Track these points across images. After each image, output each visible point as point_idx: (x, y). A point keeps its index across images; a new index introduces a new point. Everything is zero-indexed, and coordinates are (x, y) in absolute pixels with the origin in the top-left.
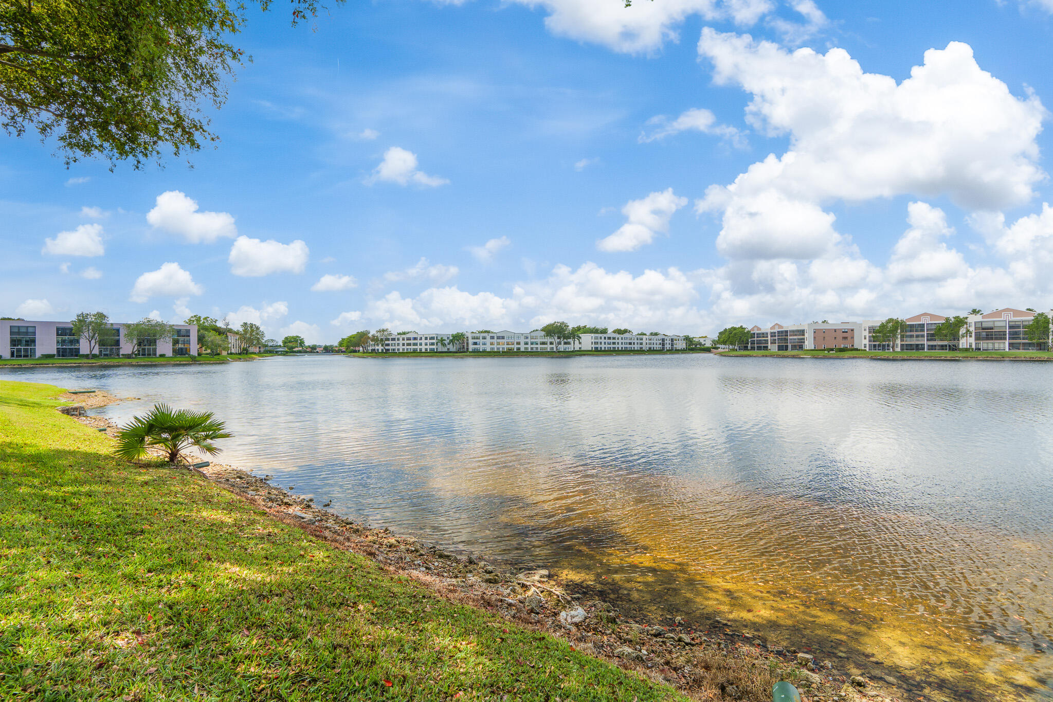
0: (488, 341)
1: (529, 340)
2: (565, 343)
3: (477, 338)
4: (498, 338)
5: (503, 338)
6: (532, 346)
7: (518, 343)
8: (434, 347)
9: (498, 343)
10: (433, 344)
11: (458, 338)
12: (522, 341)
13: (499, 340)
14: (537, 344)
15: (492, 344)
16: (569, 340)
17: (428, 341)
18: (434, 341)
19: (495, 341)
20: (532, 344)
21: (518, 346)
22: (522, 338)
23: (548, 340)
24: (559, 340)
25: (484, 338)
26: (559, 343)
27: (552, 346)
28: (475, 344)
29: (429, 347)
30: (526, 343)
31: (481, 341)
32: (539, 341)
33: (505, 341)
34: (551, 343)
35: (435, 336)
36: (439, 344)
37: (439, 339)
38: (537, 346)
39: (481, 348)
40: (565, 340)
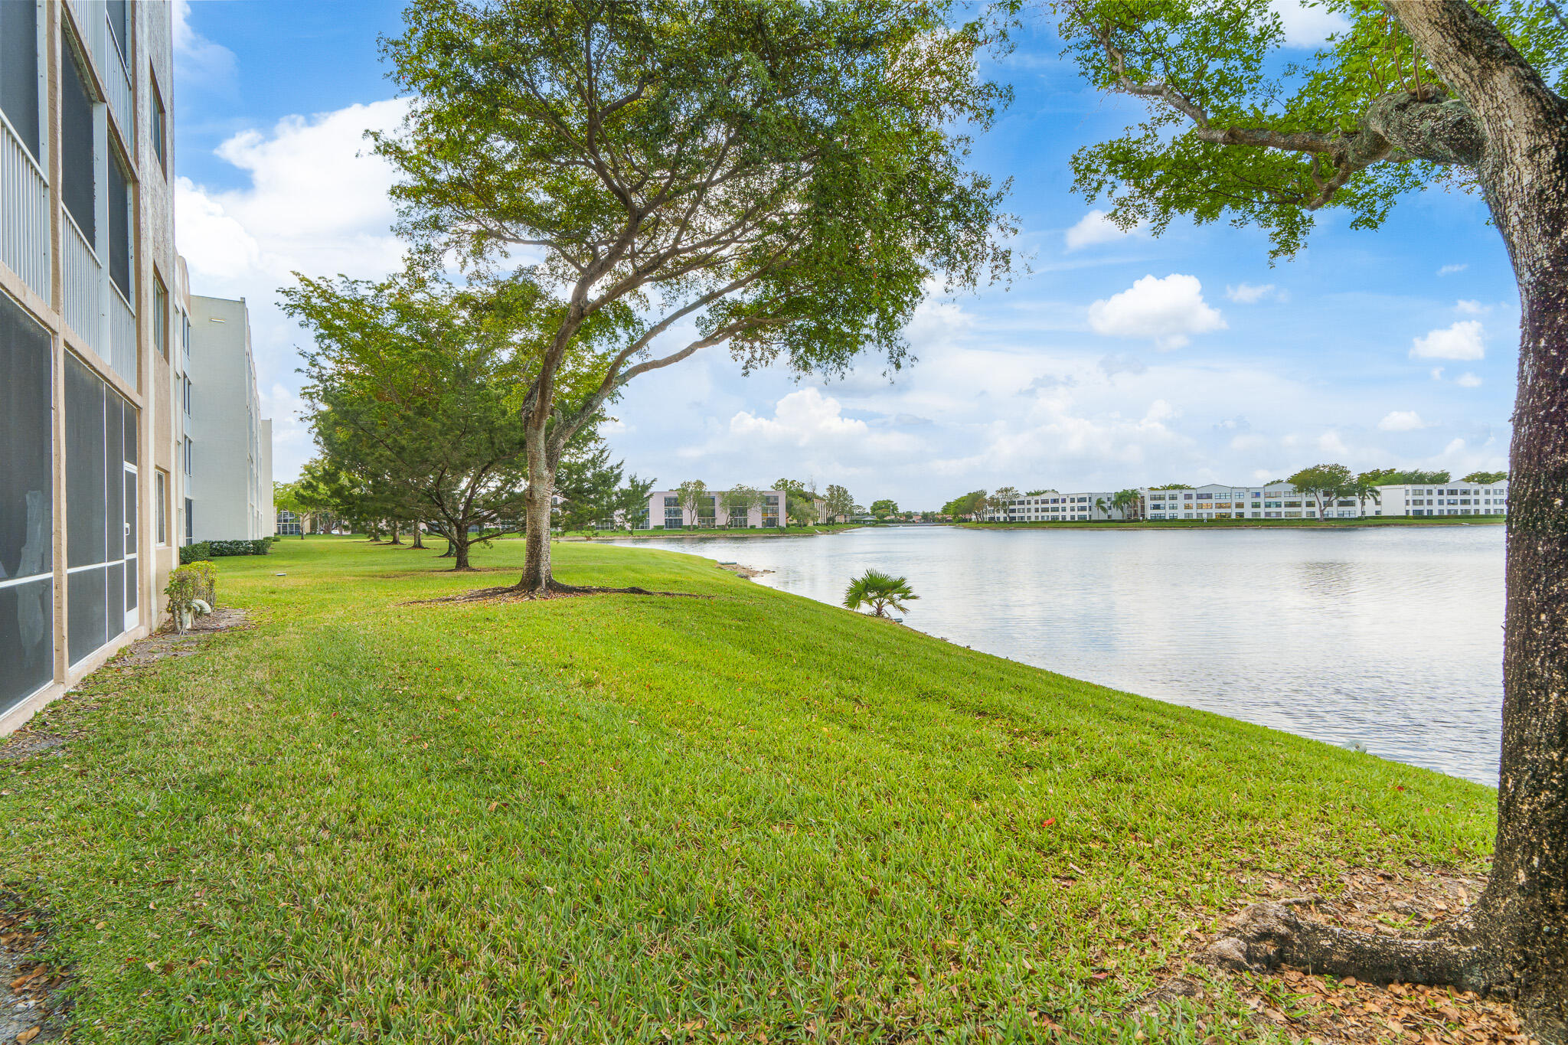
0: (1181, 502)
1: (1262, 500)
2: (1341, 504)
3: (1160, 498)
4: (1200, 497)
5: (1209, 496)
6: (1268, 510)
7: (1240, 505)
8: (1086, 513)
9: (1200, 506)
10: (1083, 509)
11: (1127, 499)
12: (1248, 501)
13: (1200, 501)
14: (1278, 505)
15: (1187, 507)
16: (1350, 498)
17: (1076, 505)
18: (1086, 504)
19: (1194, 502)
20: (1268, 505)
21: (1240, 510)
22: (1248, 495)
23: (1303, 498)
24: (1327, 499)
25: (1173, 498)
26: (1329, 504)
27: (1311, 509)
28: (1157, 507)
29: (1076, 513)
30: (1256, 505)
31: (1168, 502)
32: (1283, 500)
33: (1213, 501)
34: (1310, 504)
35: (1087, 496)
36: (1094, 509)
37: (1094, 501)
38: (1278, 510)
39: (1167, 513)
40: (1341, 499)
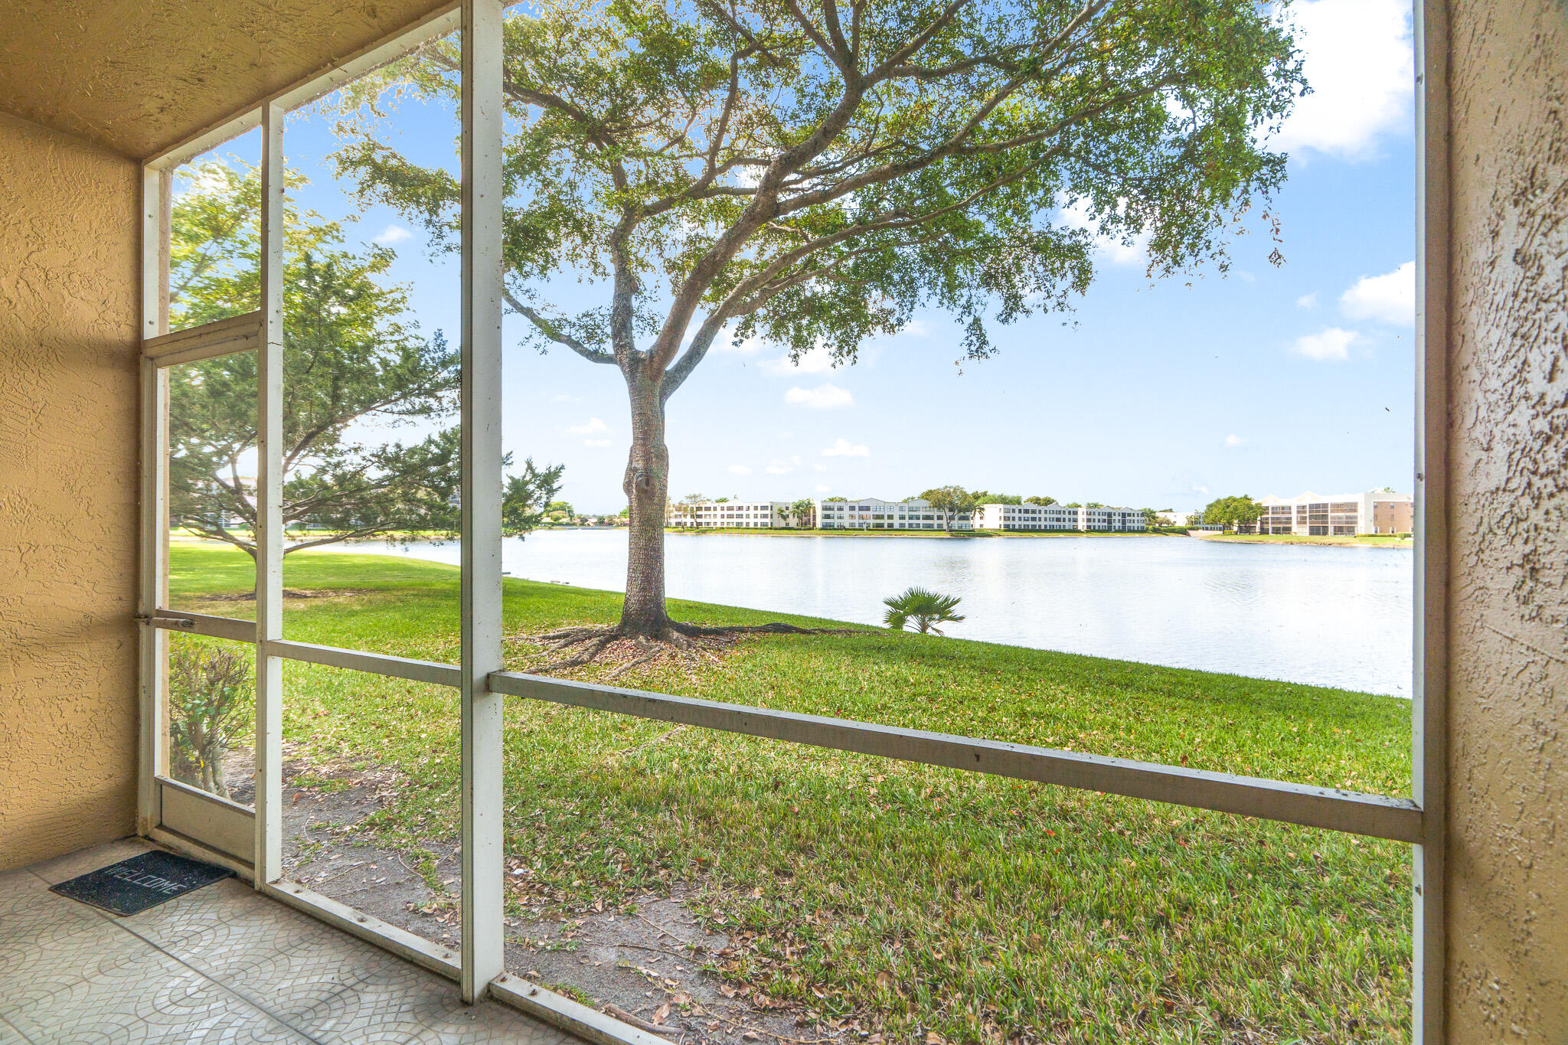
0: (846, 512)
1: (906, 513)
2: (961, 518)
3: (830, 509)
4: (861, 509)
5: (868, 509)
6: (911, 521)
7: (890, 517)
8: (768, 520)
9: (862, 517)
10: (765, 516)
11: (804, 510)
12: (896, 514)
13: (861, 513)
14: (918, 518)
15: (852, 517)
16: (967, 514)
17: (759, 512)
18: (768, 512)
19: (856, 513)
20: (911, 518)
21: (890, 521)
22: (897, 509)
23: (936, 513)
24: (951, 514)
25: (840, 509)
26: (951, 518)
27: (940, 522)
28: (827, 517)
29: (759, 520)
30: (902, 518)
31: (837, 513)
32: (921, 513)
33: (871, 513)
34: (940, 518)
35: (769, 505)
36: (775, 516)
37: (775, 510)
38: (917, 522)
39: (836, 522)
40: (962, 514)
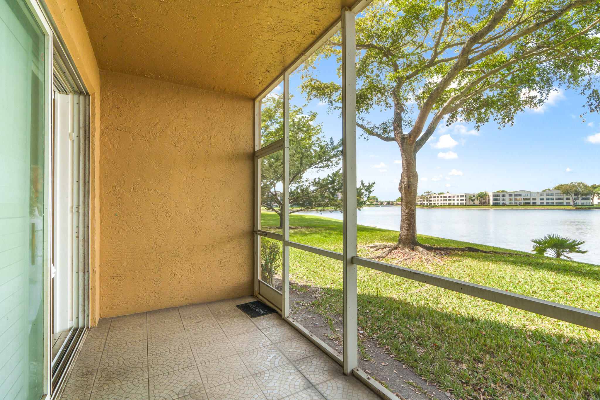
0: (507, 197)
1: (545, 197)
2: (583, 199)
3: (497, 196)
4: (516, 195)
5: (520, 195)
6: (548, 201)
7: (534, 199)
8: (464, 202)
9: (516, 200)
10: (463, 200)
12: (538, 198)
13: (516, 197)
14: (553, 199)
15: (510, 199)
16: (588, 196)
17: (459, 198)
18: (464, 198)
19: (513, 197)
20: (548, 199)
21: (534, 201)
22: (538, 195)
23: (565, 196)
24: (576, 197)
25: (503, 196)
26: (577, 199)
28: (496, 200)
29: (459, 202)
30: (542, 199)
31: (501, 198)
32: (555, 197)
33: (522, 197)
34: (567, 199)
35: (464, 195)
36: (468, 200)
37: (468, 197)
38: (552, 201)
39: (501, 202)
40: (584, 197)
